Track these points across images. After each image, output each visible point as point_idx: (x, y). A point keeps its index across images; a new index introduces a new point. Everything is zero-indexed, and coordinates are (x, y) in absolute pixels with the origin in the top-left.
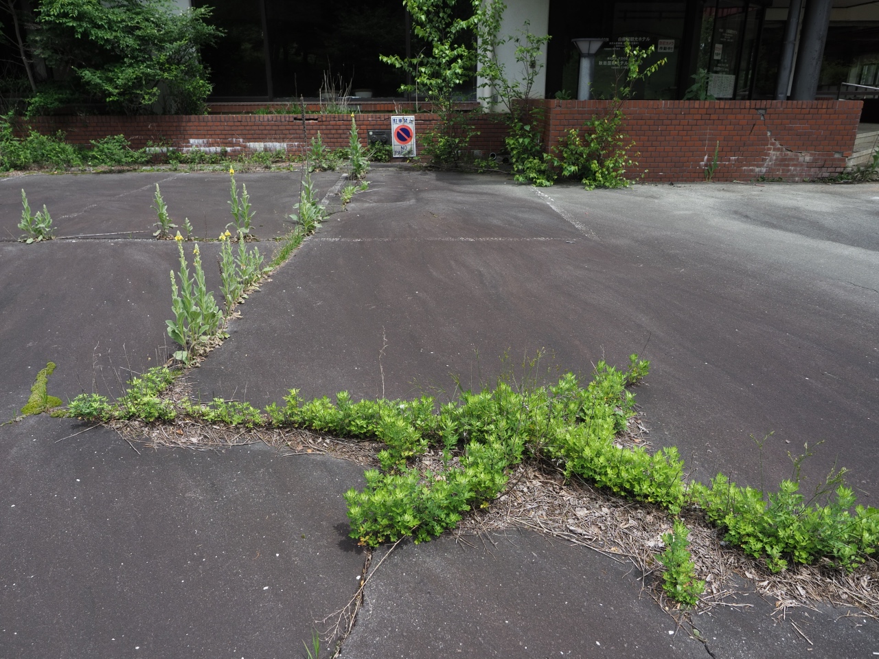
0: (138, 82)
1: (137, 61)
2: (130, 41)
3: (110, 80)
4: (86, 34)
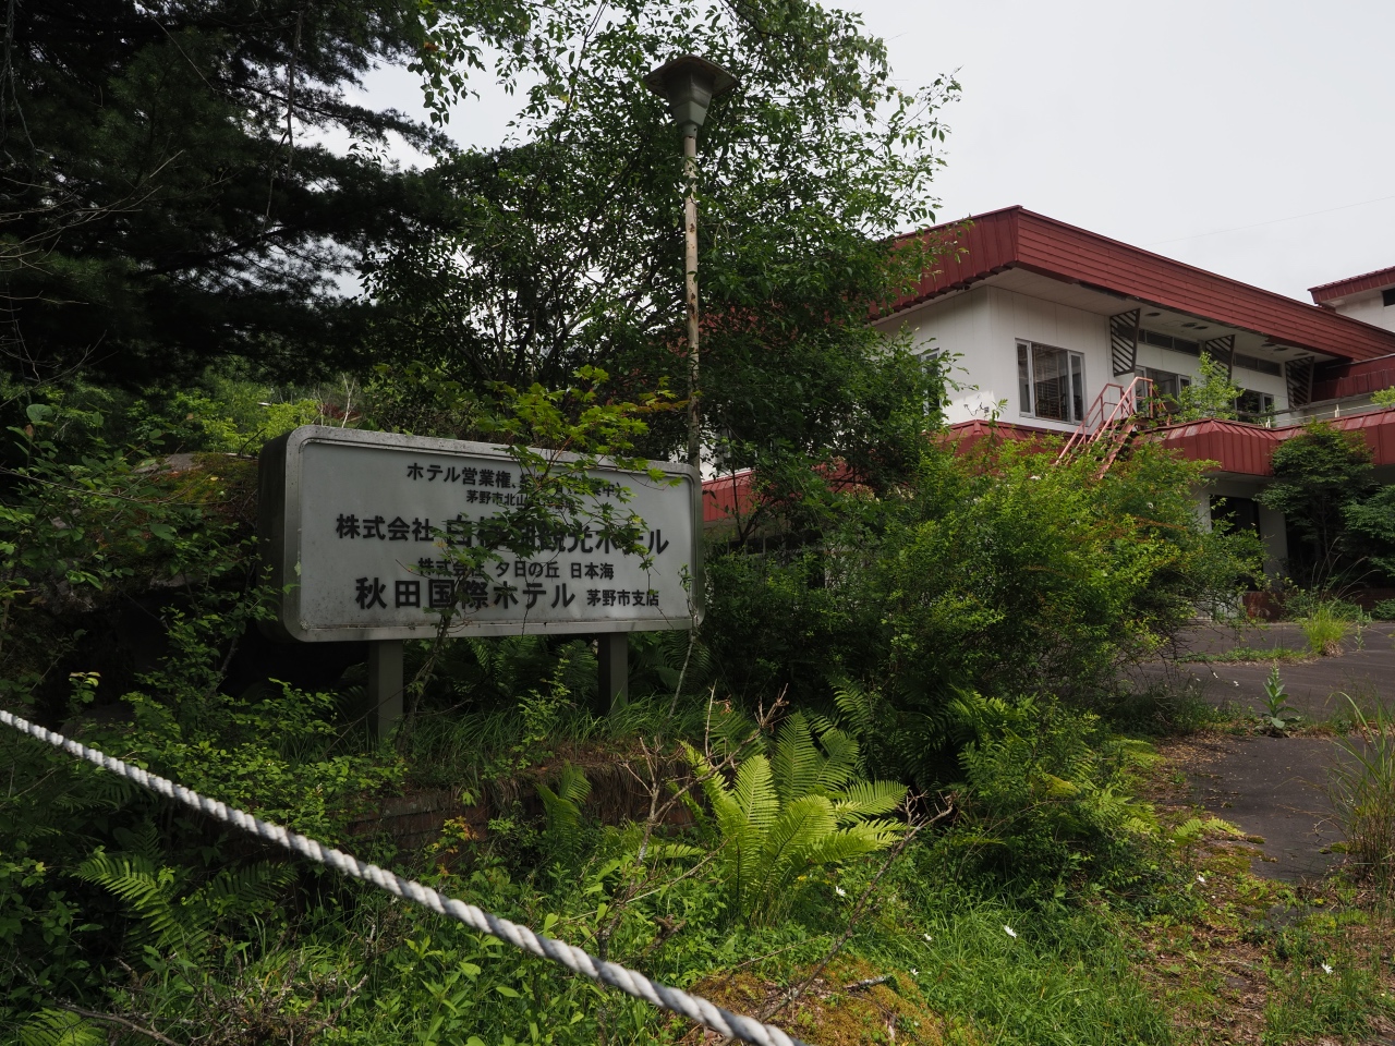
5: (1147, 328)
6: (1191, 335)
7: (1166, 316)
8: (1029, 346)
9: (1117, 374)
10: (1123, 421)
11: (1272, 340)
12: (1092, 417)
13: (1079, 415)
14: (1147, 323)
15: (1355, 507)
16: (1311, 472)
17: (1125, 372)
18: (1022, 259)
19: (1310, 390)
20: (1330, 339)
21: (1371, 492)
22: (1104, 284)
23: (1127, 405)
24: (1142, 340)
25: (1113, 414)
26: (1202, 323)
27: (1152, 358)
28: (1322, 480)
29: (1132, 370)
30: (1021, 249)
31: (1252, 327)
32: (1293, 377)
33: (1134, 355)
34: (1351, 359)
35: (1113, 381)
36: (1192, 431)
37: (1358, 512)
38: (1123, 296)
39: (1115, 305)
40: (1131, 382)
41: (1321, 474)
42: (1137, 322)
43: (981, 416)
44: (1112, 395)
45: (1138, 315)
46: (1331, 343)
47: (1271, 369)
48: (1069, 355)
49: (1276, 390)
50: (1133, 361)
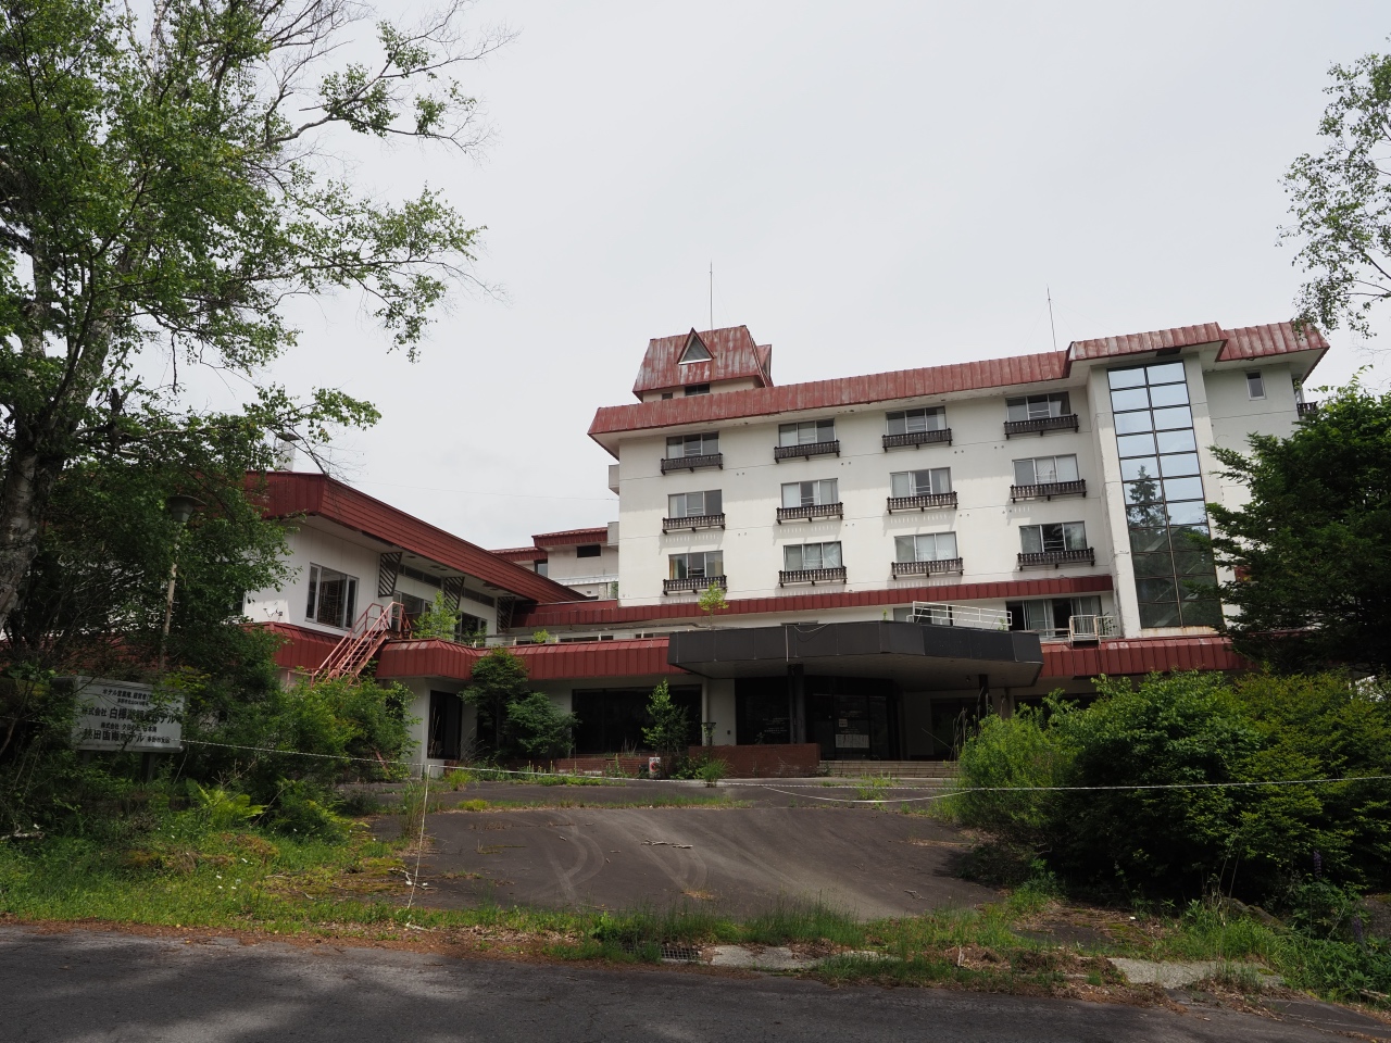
0: (541, 744)
1: (542, 735)
2: (541, 727)
3: (530, 743)
4: (524, 725)
5: (406, 564)
6: (436, 573)
7: (419, 559)
8: (320, 570)
9: (380, 596)
10: (379, 632)
11: (488, 584)
12: (359, 626)
13: (349, 624)
14: (406, 561)
15: (514, 706)
16: (493, 681)
17: (387, 595)
18: (324, 511)
19: (511, 619)
20: (526, 588)
21: (525, 696)
22: (378, 535)
23: (384, 620)
24: (402, 572)
25: (374, 626)
26: (442, 567)
27: (406, 586)
28: (497, 687)
29: (391, 595)
30: (324, 504)
31: (475, 574)
32: (502, 609)
33: (394, 584)
34: (537, 602)
35: (378, 601)
36: (423, 645)
37: (516, 708)
38: (391, 544)
39: (385, 548)
40: (389, 604)
41: (498, 683)
42: (399, 561)
43: (275, 619)
44: (375, 612)
45: (400, 556)
46: (525, 589)
47: (488, 601)
48: (348, 578)
49: (489, 616)
50: (393, 588)
